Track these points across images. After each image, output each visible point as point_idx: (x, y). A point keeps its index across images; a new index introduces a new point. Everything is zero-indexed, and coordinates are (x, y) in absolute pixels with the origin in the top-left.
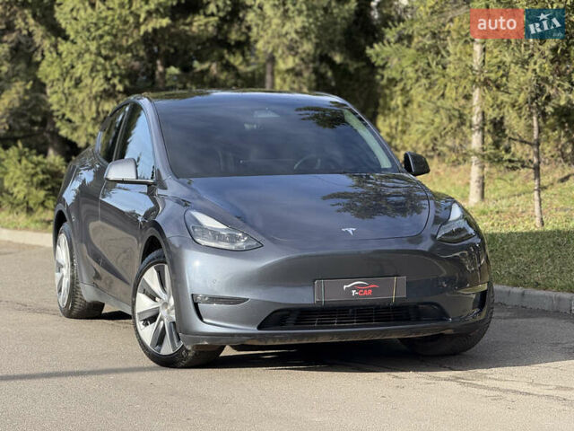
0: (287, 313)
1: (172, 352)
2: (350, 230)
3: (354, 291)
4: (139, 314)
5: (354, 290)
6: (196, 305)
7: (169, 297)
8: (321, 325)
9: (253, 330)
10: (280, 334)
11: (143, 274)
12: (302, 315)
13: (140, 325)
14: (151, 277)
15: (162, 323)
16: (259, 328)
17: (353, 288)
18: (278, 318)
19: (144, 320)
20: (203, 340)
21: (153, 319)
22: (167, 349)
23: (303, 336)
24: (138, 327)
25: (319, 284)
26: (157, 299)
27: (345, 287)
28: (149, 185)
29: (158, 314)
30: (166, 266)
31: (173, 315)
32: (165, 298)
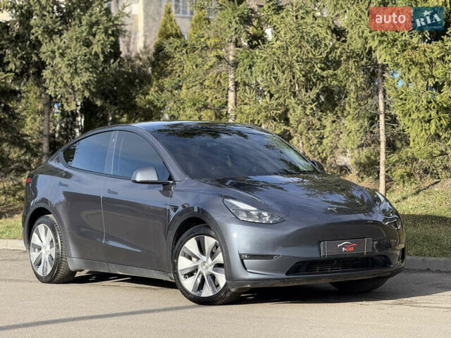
1: (211, 294)
2: (334, 209)
3: (343, 248)
4: (181, 270)
6: (242, 261)
7: (208, 258)
9: (283, 276)
10: (299, 278)
11: (185, 243)
12: (310, 265)
13: (182, 277)
15: (201, 276)
16: (287, 274)
17: (343, 246)
18: (300, 267)
19: (185, 275)
20: (246, 284)
21: (191, 274)
22: (207, 292)
24: (181, 279)
25: (324, 244)
26: (194, 260)
27: (339, 245)
28: (164, 184)
29: (197, 270)
30: (206, 237)
31: (210, 270)
32: (204, 258)
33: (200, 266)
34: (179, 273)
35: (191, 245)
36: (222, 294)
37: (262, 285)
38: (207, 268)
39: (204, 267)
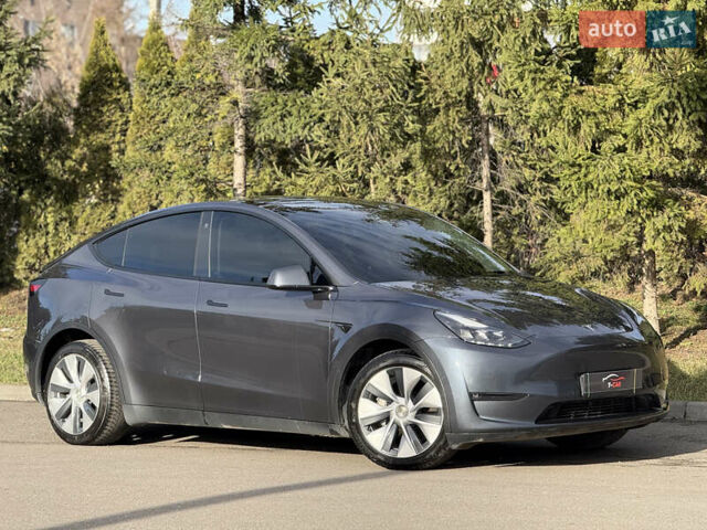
1: (414, 454)
2: (589, 325)
3: (608, 384)
6: (473, 403)
7: (407, 400)
11: (370, 378)
12: (563, 409)
15: (394, 426)
16: (536, 422)
17: (609, 380)
19: (369, 426)
20: (477, 437)
22: (407, 450)
24: (363, 433)
25: (585, 377)
27: (603, 379)
29: (390, 418)
30: (405, 369)
31: (411, 418)
32: (401, 400)
33: (393, 413)
34: (360, 423)
35: (380, 381)
36: (432, 453)
37: (500, 439)
38: (406, 414)
39: (401, 414)
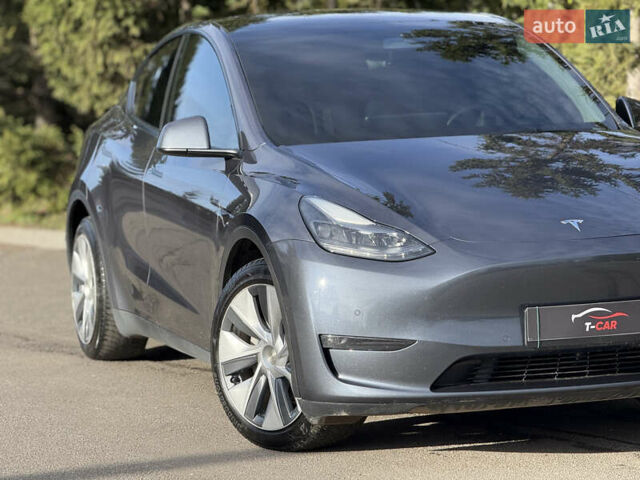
0: (478, 362)
1: (282, 426)
2: (575, 223)
3: (588, 324)
4: (224, 364)
5: (589, 321)
6: (326, 353)
7: (276, 337)
8: (535, 380)
9: (423, 391)
10: (468, 397)
12: (503, 366)
13: (226, 381)
14: (243, 306)
15: (263, 379)
16: (434, 388)
17: (586, 318)
18: (464, 370)
19: (233, 374)
20: (340, 409)
21: (248, 372)
22: (273, 421)
23: (507, 398)
24: (224, 386)
26: (253, 340)
27: (574, 317)
28: (227, 157)
29: (256, 364)
30: (267, 287)
31: (281, 367)
32: (268, 338)
33: (261, 356)
34: (221, 369)
38: (274, 362)
39: (269, 359)
